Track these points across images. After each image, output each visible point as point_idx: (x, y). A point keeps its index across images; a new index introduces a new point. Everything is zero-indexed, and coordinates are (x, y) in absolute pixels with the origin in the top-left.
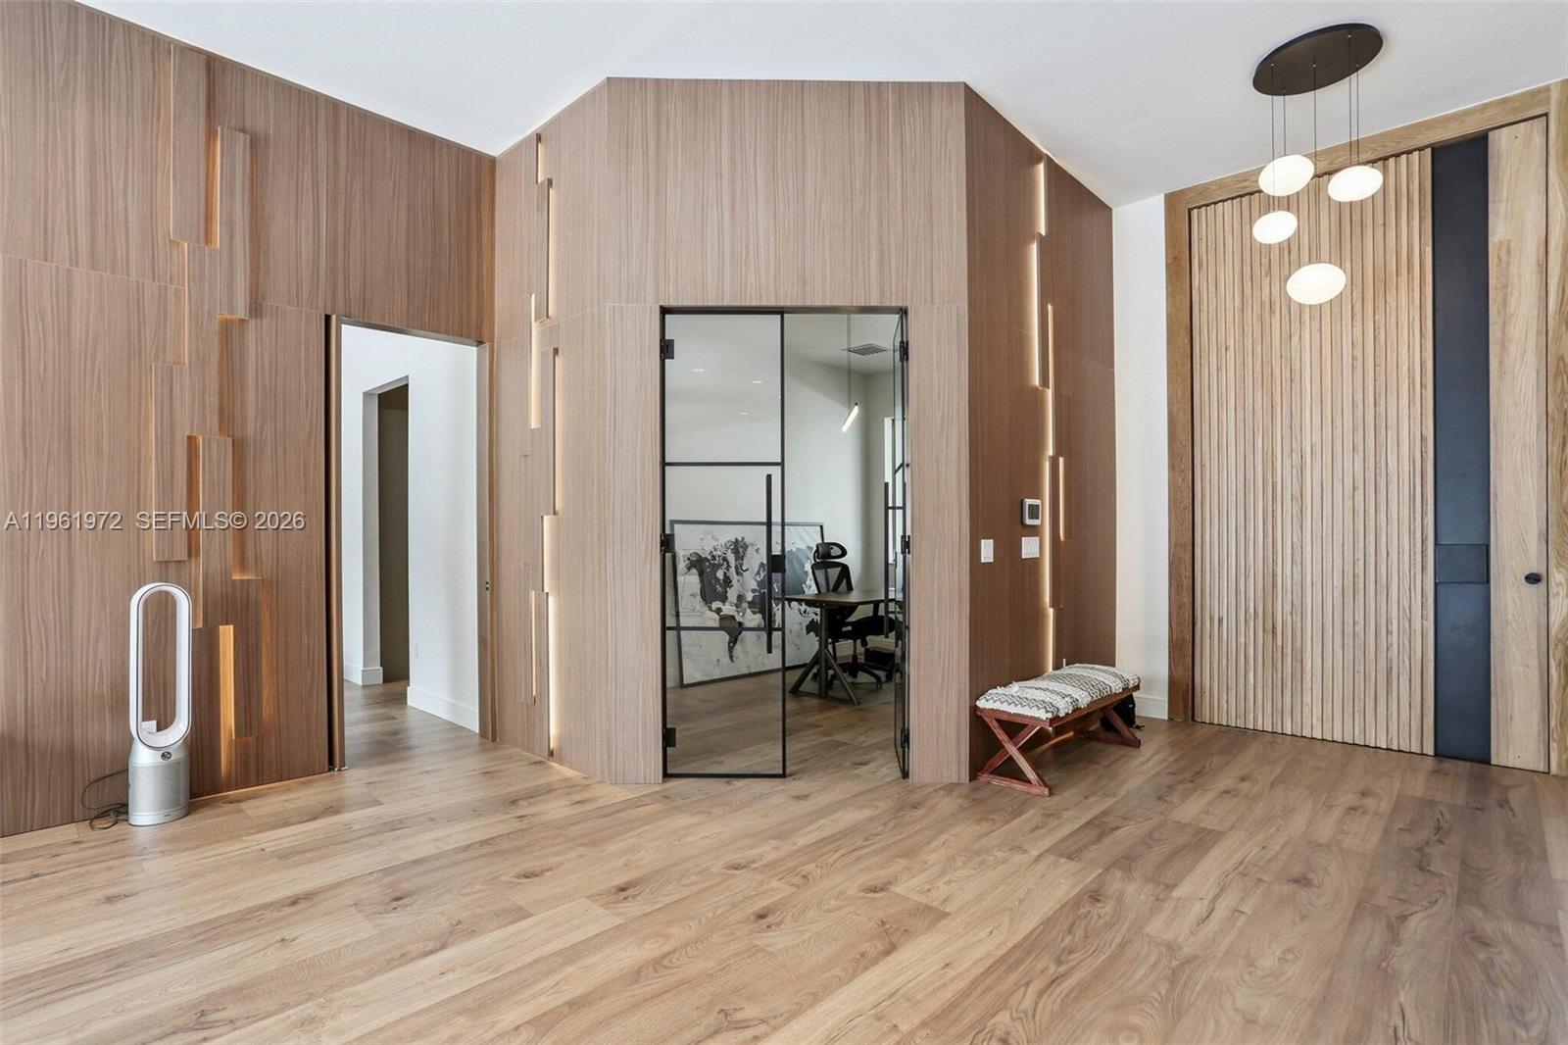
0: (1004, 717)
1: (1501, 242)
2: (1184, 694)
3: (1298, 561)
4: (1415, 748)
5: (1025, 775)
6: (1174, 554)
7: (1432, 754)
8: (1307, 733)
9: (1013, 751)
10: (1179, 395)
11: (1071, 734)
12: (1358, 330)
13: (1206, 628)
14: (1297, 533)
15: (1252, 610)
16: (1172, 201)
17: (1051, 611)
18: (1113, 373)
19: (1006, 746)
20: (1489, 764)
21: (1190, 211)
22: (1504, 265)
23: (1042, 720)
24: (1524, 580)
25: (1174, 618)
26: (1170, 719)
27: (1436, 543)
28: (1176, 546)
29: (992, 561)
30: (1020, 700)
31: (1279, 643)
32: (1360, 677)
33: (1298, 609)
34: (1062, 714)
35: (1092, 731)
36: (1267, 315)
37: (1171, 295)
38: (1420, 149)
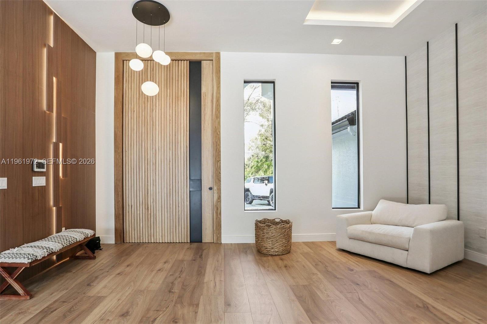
0: (6, 265)
1: (204, 92)
2: (120, 234)
3: (154, 185)
4: (186, 241)
5: (17, 292)
6: (116, 182)
7: (189, 242)
8: (158, 241)
9: (11, 281)
10: (118, 125)
11: (68, 258)
12: (171, 111)
13: (127, 209)
14: (154, 176)
15: (141, 202)
16: (117, 55)
17: (54, 208)
18: (95, 114)
19: (7, 280)
20: (202, 242)
21: (123, 61)
22: (204, 99)
23: (26, 264)
24: (208, 189)
25: (116, 207)
26: (116, 243)
27: (190, 179)
28: (117, 180)
29: (6, 188)
30: (16, 256)
31: (150, 213)
32: (172, 221)
33: (155, 201)
34: (39, 258)
35: (77, 256)
36: (146, 102)
37: (116, 89)
38: (187, 60)
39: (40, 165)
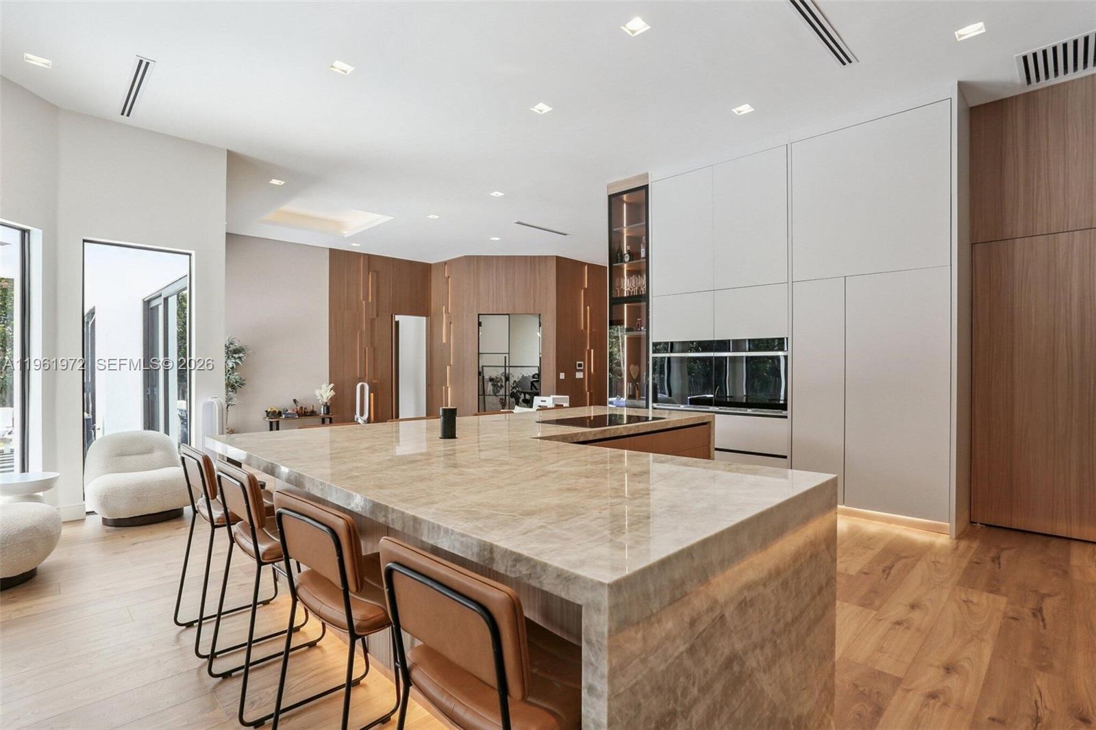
39: (580, 365)
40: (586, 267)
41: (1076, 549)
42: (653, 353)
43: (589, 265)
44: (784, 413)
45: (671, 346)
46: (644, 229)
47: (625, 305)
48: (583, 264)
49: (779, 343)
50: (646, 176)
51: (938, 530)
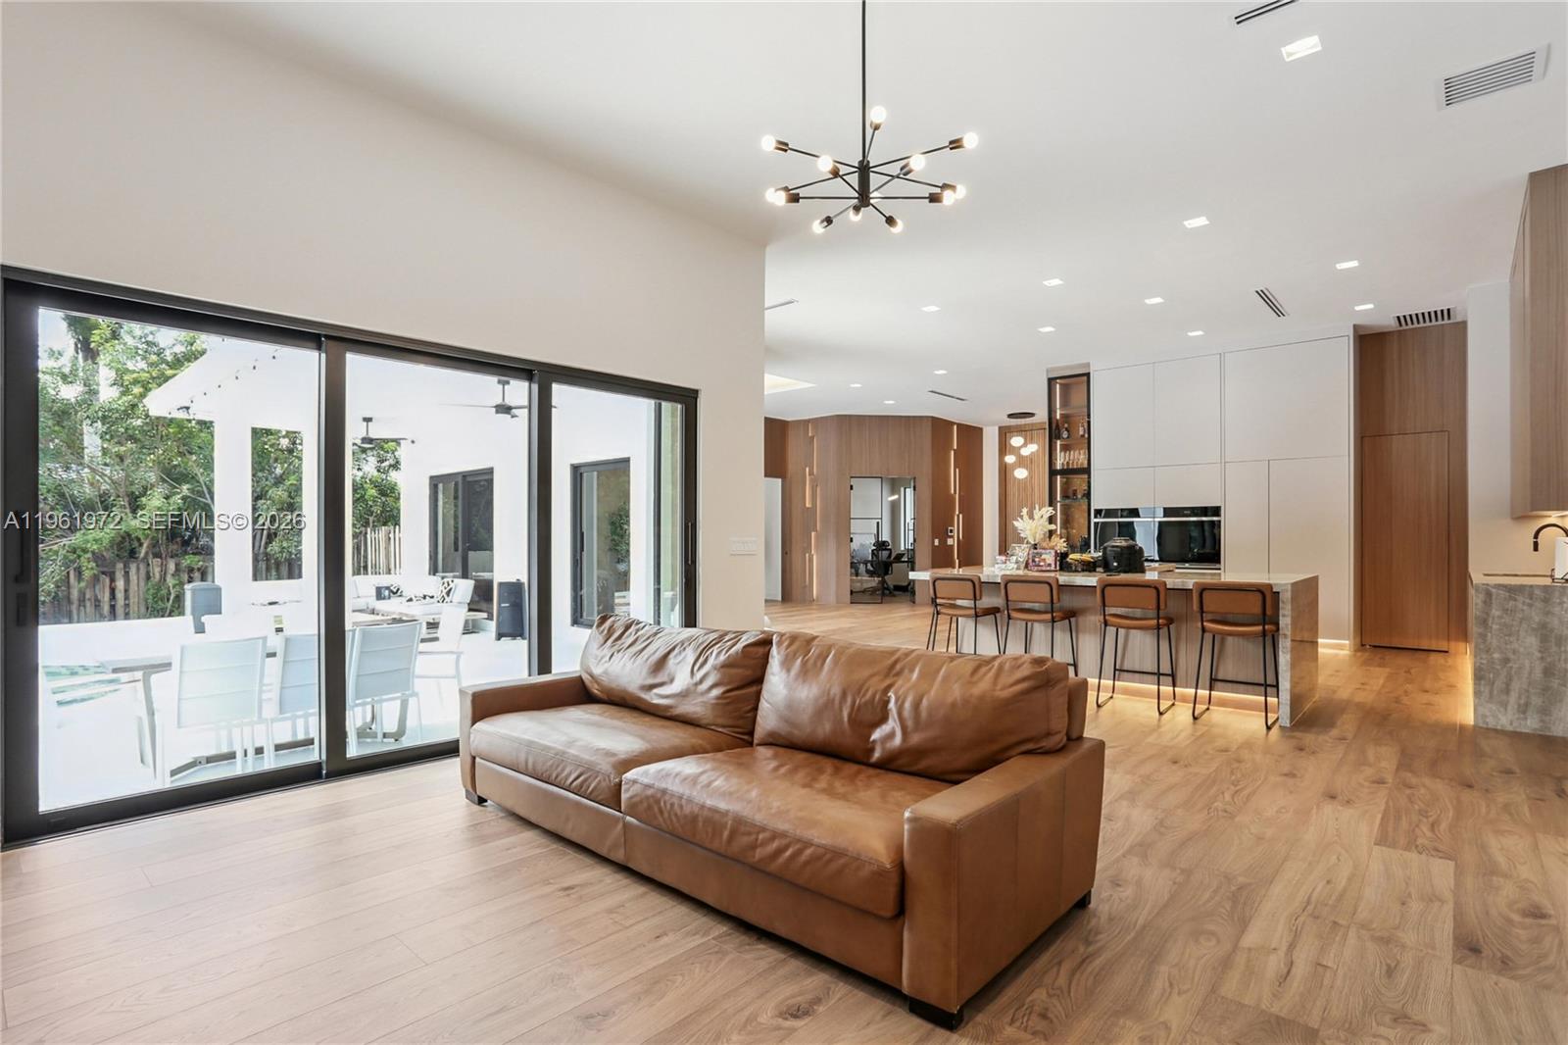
40: (955, 427)
41: (1433, 657)
42: (1096, 517)
43: (959, 425)
44: (1217, 566)
45: (1110, 513)
46: (1086, 410)
47: (1059, 477)
48: (953, 423)
49: (1216, 511)
50: (1088, 365)
51: (1341, 647)
